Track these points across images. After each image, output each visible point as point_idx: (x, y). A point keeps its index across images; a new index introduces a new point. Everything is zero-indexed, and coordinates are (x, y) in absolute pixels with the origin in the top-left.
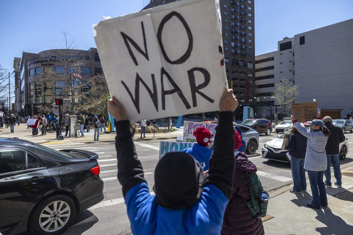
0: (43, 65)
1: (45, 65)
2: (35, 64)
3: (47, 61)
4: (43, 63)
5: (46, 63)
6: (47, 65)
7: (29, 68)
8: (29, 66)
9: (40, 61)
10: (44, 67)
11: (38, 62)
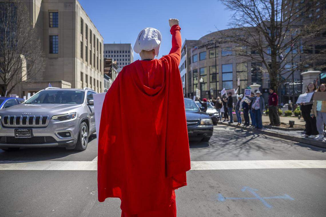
0: (208, 49)
1: (210, 48)
2: (200, 50)
3: (212, 44)
4: (209, 47)
5: (211, 46)
6: (212, 48)
7: (192, 55)
8: (193, 52)
9: (206, 45)
10: (209, 51)
11: (203, 47)
